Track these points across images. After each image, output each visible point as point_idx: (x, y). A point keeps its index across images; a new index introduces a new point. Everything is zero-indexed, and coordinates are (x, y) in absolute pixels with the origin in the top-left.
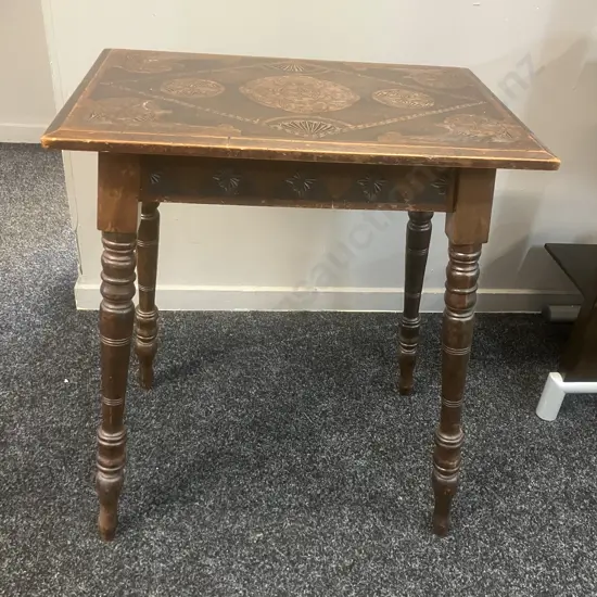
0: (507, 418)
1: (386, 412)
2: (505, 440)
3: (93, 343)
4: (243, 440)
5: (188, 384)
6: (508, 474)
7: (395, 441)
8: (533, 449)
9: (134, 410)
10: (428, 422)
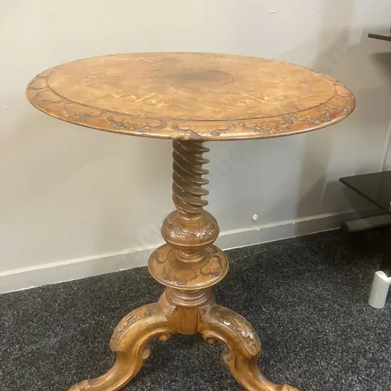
0: (351, 314)
1: (263, 329)
2: (358, 332)
3: (7, 324)
4: (159, 383)
5: (98, 342)
6: (372, 360)
7: (279, 353)
8: (379, 334)
9: (56, 378)
10: (297, 330)
